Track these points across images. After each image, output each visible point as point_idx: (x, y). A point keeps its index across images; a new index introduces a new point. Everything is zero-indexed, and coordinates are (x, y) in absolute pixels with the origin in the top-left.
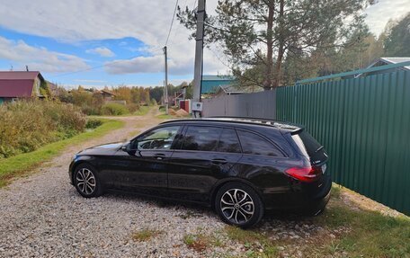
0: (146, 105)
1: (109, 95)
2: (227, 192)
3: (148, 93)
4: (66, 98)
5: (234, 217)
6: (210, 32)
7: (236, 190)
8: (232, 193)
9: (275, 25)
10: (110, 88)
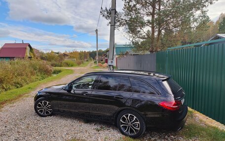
0: (87, 61)
1: (67, 55)
2: (124, 116)
3: (88, 54)
4: (43, 57)
5: (128, 131)
6: (119, 21)
7: (129, 115)
8: (127, 116)
9: (156, 17)
10: (68, 52)
